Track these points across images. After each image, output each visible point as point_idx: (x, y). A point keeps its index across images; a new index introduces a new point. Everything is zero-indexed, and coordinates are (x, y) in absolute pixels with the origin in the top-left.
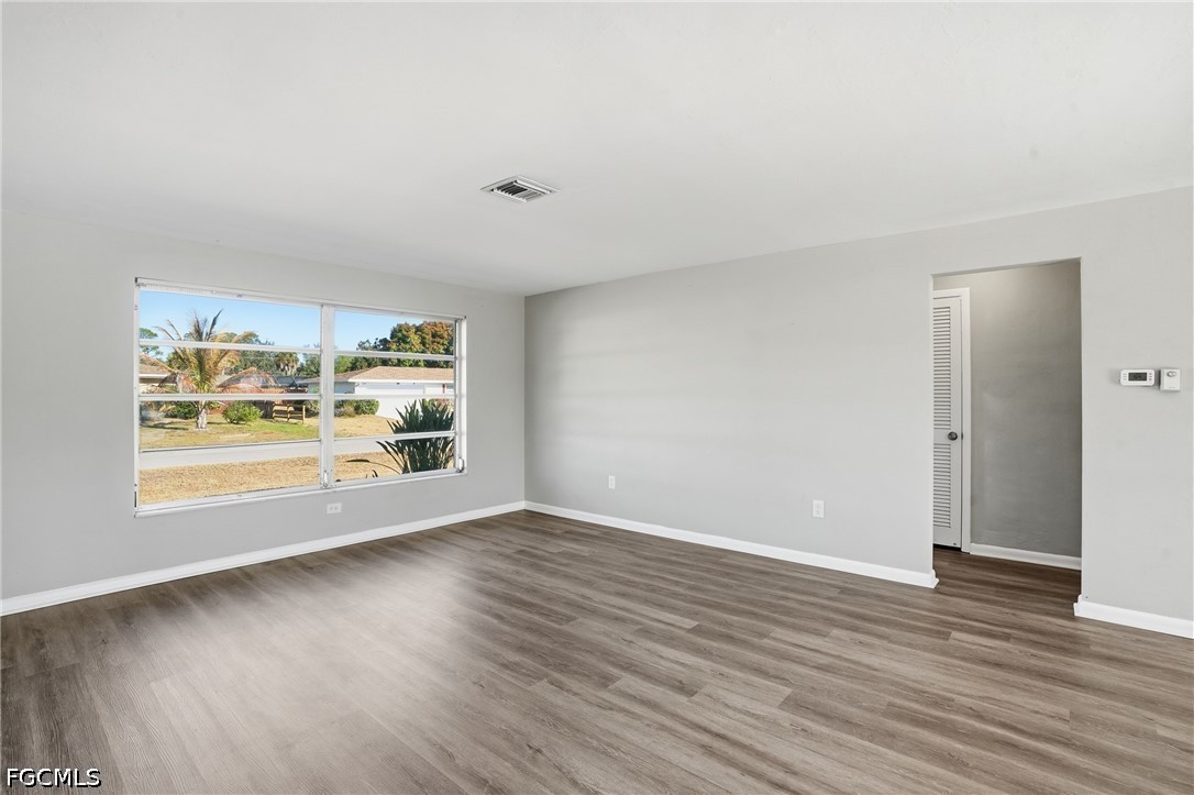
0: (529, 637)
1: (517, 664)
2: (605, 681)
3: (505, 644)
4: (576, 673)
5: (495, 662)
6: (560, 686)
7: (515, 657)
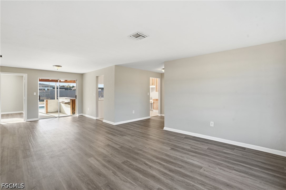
0: (136, 156)
1: (138, 150)
2: (122, 147)
3: (142, 155)
4: (127, 149)
5: (143, 151)
6: (130, 147)
7: (139, 152)
